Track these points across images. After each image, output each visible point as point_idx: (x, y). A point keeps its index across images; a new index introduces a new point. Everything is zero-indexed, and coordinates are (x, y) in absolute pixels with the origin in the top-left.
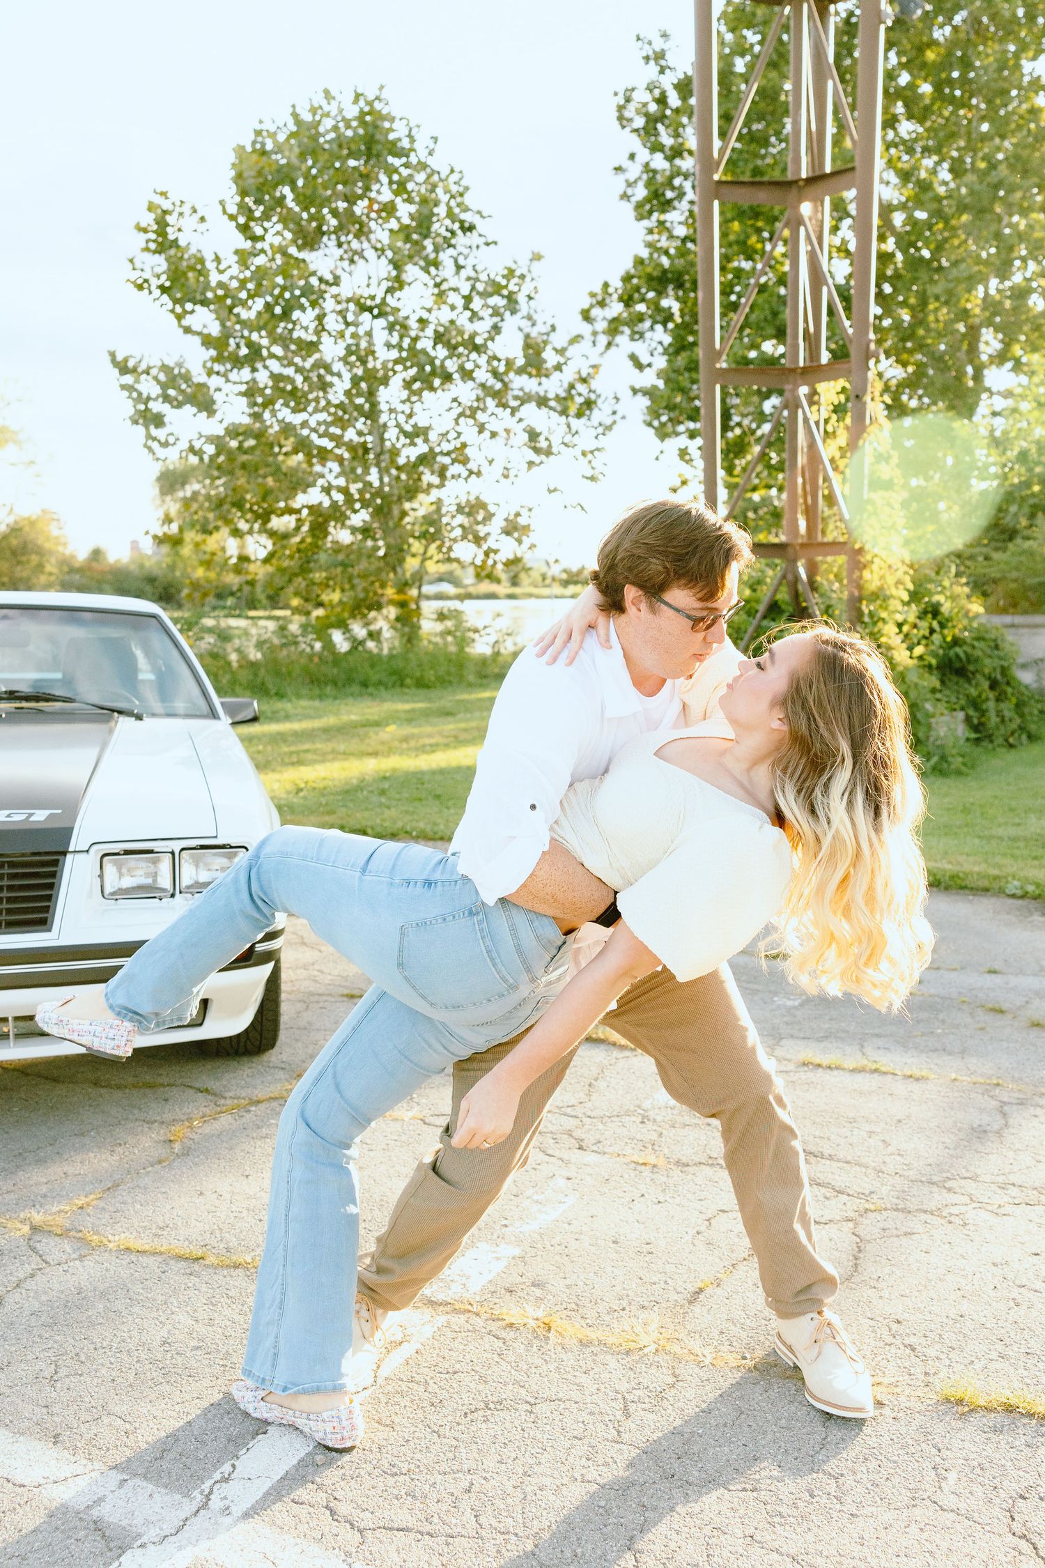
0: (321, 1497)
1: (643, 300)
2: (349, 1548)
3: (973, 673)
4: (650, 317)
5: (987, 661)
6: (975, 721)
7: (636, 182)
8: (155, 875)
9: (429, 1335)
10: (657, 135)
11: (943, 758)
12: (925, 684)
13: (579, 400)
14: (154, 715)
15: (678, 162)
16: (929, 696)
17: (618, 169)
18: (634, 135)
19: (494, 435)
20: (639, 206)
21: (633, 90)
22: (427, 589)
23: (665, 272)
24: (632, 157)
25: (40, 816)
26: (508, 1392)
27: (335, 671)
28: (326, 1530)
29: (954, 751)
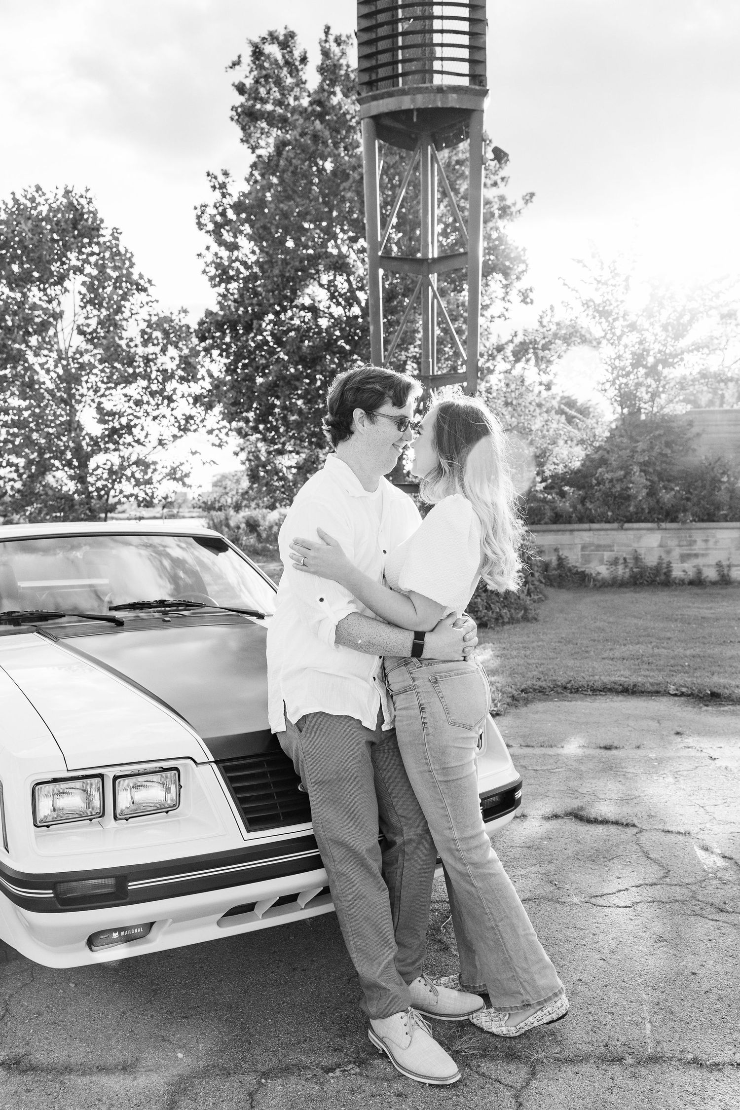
10: (221, 235)
20: (212, 279)
24: (208, 248)
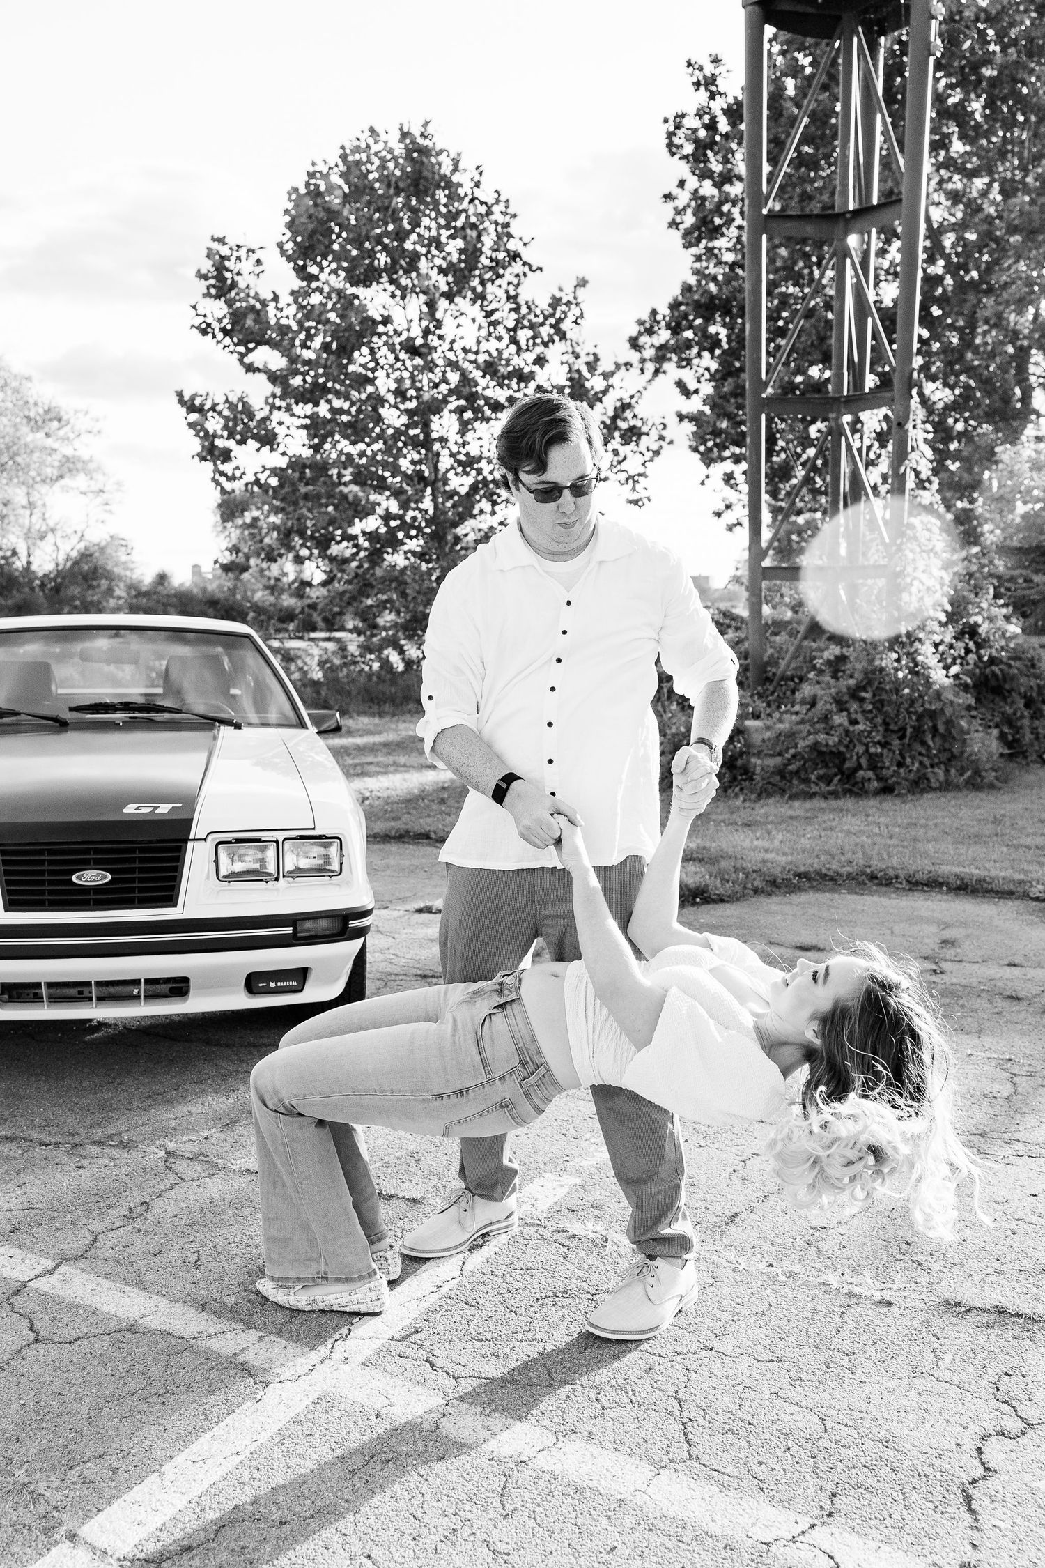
0: (422, 1354)
1: (690, 327)
2: (446, 1390)
3: (1009, 692)
4: (697, 343)
5: (1023, 680)
6: (1010, 738)
8: (262, 861)
9: (505, 1241)
10: (707, 161)
11: (977, 772)
12: (961, 701)
14: (250, 725)
15: (727, 188)
16: (963, 713)
20: (687, 233)
21: (683, 116)
23: (712, 297)
24: (682, 184)
25: (164, 809)
26: (573, 1285)
27: (393, 689)
28: (427, 1377)
29: (987, 767)
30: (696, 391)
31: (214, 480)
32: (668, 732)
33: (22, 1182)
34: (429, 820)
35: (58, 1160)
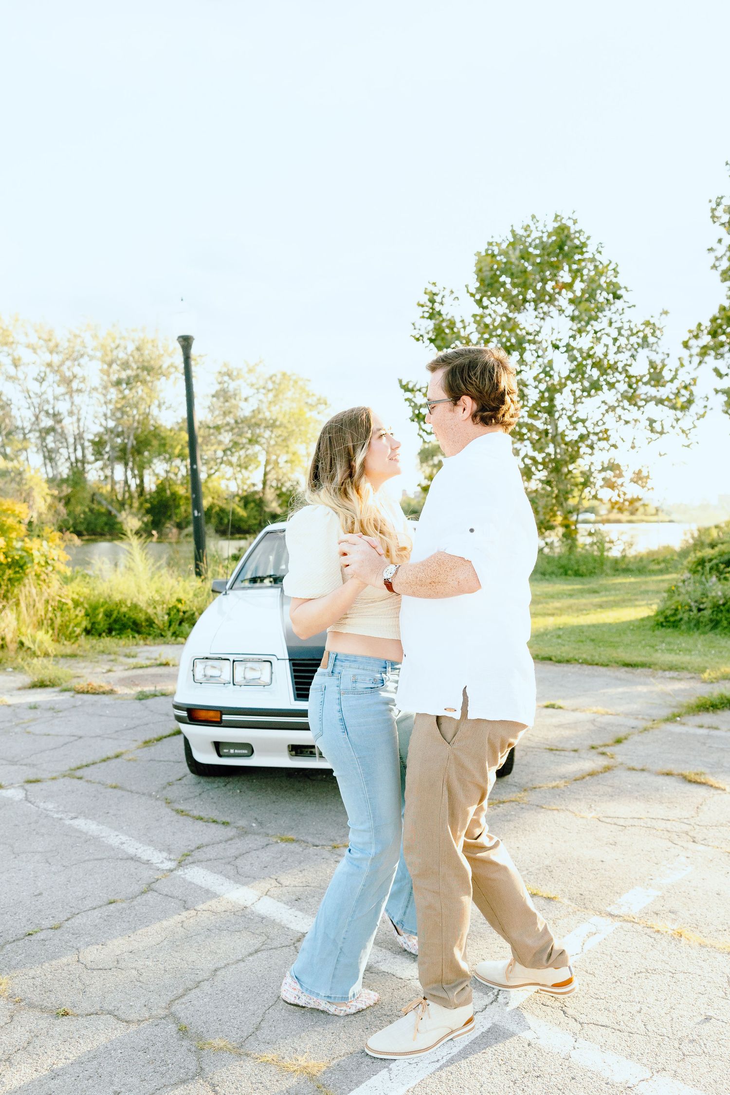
0: (557, 1005)
1: (724, 333)
2: (575, 1031)
4: (728, 343)
7: (721, 257)
13: (684, 399)
17: (711, 250)
18: (722, 228)
19: (627, 422)
20: (724, 273)
21: (722, 197)
22: (582, 517)
24: (720, 241)
28: (561, 1022)
30: (727, 375)
31: (418, 434)
32: (709, 595)
33: (302, 869)
34: (551, 649)
35: (323, 856)
